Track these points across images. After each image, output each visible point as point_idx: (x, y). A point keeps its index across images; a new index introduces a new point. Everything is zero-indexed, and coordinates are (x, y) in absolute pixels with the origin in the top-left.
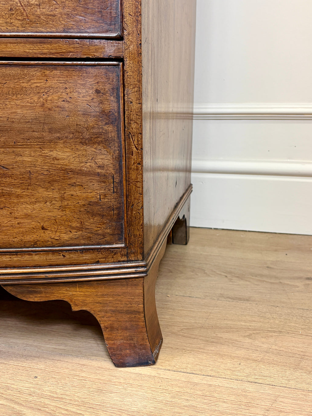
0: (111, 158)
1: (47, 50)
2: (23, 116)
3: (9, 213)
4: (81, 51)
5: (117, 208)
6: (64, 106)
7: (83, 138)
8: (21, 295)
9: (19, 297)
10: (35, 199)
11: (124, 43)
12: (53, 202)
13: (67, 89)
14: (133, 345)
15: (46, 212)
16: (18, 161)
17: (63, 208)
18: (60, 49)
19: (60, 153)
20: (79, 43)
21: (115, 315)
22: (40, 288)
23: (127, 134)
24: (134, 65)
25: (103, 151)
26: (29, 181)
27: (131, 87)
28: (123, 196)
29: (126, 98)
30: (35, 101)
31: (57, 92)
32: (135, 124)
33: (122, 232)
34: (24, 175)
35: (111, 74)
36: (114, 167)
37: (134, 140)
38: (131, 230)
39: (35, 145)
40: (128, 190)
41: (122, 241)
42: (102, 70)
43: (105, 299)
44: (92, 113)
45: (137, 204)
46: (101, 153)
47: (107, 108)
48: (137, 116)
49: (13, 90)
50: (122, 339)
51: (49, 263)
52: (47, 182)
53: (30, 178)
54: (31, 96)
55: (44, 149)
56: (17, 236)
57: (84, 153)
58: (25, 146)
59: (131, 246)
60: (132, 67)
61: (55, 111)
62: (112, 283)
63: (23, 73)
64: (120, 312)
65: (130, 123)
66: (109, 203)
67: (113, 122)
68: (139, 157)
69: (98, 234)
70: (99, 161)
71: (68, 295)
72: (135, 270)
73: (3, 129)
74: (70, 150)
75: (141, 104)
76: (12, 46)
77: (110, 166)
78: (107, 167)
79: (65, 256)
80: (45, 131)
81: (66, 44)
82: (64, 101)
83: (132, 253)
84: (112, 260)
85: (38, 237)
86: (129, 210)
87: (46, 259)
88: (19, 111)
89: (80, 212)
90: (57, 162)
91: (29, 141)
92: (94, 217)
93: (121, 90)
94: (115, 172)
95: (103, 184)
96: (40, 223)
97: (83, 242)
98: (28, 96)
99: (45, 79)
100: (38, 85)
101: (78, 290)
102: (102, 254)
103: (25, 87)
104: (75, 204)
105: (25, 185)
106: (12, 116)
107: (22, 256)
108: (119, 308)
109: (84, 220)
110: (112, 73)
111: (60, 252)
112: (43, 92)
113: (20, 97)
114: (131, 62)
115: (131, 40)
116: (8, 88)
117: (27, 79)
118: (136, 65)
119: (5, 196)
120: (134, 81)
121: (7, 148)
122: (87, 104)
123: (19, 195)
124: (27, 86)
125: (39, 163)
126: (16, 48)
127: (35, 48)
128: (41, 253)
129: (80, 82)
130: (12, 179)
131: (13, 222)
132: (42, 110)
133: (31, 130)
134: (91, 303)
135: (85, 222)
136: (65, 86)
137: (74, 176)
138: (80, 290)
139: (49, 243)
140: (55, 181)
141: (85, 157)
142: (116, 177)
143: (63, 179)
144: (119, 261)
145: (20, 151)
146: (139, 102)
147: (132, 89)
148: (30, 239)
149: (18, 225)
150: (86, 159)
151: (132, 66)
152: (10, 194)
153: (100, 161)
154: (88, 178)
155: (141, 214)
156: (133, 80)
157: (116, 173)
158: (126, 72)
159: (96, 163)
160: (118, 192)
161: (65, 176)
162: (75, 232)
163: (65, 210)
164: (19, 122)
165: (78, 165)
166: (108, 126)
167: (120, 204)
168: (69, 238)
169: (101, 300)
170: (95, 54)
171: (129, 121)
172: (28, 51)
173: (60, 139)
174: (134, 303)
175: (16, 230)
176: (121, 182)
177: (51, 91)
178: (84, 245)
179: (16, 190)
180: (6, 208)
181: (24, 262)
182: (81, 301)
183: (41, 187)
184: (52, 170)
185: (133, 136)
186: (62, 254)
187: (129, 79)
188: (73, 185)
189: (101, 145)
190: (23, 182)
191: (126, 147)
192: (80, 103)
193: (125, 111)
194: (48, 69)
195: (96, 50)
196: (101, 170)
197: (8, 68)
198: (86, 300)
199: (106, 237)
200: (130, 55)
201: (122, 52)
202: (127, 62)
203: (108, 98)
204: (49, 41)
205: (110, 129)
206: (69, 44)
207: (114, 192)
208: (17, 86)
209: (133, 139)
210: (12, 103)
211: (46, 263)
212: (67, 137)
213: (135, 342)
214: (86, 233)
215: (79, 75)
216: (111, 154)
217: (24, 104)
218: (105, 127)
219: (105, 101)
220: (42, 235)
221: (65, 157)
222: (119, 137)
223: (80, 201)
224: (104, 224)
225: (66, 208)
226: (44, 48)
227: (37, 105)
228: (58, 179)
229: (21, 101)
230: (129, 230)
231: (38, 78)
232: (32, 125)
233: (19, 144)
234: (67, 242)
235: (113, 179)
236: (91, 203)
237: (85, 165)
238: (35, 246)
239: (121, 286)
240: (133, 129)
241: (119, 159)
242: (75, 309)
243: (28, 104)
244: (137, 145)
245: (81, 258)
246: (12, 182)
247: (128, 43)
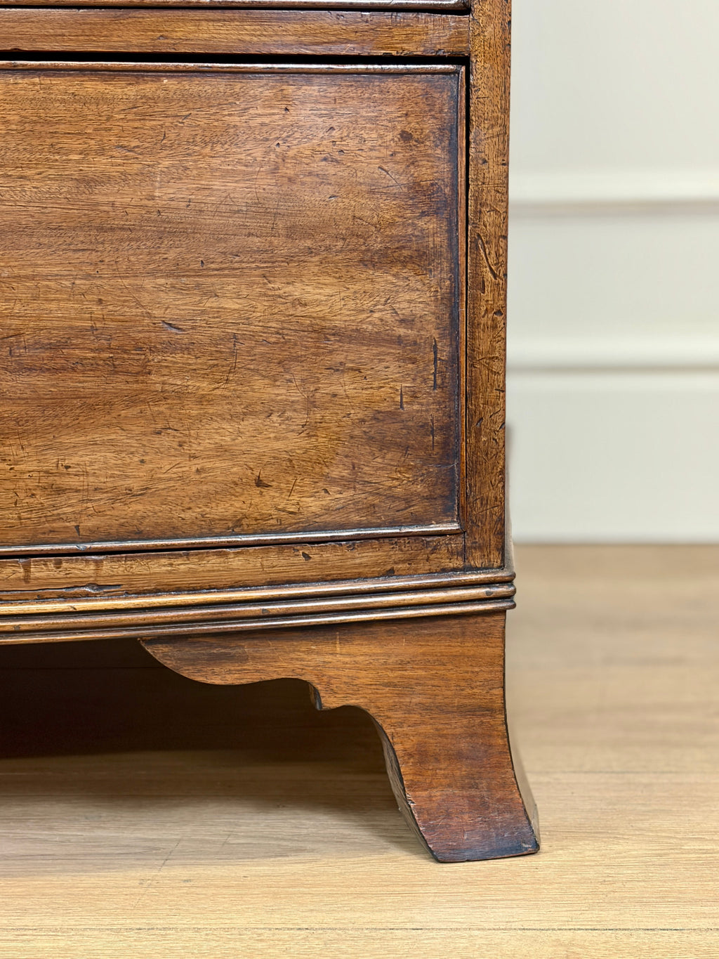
0: (433, 298)
1: (293, 38)
2: (226, 197)
3: (175, 445)
4: (373, 40)
5: (441, 429)
6: (326, 173)
7: (368, 250)
8: (190, 668)
9: (188, 672)
10: (243, 407)
11: (473, 19)
12: (288, 414)
13: (334, 129)
14: (479, 800)
15: (268, 440)
16: (209, 309)
17: (310, 430)
18: (322, 35)
19: (309, 289)
20: (367, 22)
21: (431, 718)
22: (243, 647)
23: (473, 240)
24: (493, 71)
25: (414, 282)
26: (232, 360)
27: (484, 123)
28: (458, 396)
29: (472, 151)
30: (258, 159)
31: (310, 137)
32: (492, 213)
33: (452, 491)
34: (220, 344)
35: (437, 95)
36: (438, 321)
37: (489, 254)
38: (476, 486)
39: (251, 268)
40: (472, 382)
41: (453, 516)
42: (416, 85)
43: (406, 673)
44: (391, 188)
45: (491, 416)
46: (408, 287)
47: (426, 176)
48: (498, 194)
49: (206, 133)
50: (449, 786)
51: (268, 577)
52: (276, 361)
53: (233, 353)
54: (248, 147)
55: (272, 279)
56: (191, 505)
57: (368, 287)
58: (226, 272)
59: (474, 529)
60: (488, 78)
61: (303, 183)
62: (425, 629)
63: (232, 91)
64: (443, 709)
65: (480, 212)
66: (424, 413)
67: (438, 209)
68: (499, 295)
69: (394, 498)
70: (402, 306)
71: (312, 663)
72: (487, 593)
73: (175, 228)
74: (336, 280)
75: (506, 164)
76: (211, 28)
77: (430, 318)
78: (421, 322)
79: (310, 558)
80: (277, 235)
81: (339, 24)
82: (325, 159)
83: (475, 548)
84: (427, 568)
85: (244, 506)
86: (470, 433)
87: (262, 565)
88: (217, 184)
89: (352, 441)
90: (302, 311)
91: (237, 259)
92: (386, 451)
93: (462, 132)
94: (439, 334)
95: (410, 366)
96: (251, 469)
97: (355, 518)
98: (240, 147)
99: (284, 106)
100: (266, 120)
101: (338, 649)
102: (402, 550)
103: (234, 126)
104: (339, 417)
105: (223, 372)
106: (200, 197)
107: (200, 559)
108: (439, 699)
109: (360, 460)
110: (441, 92)
111: (298, 547)
112: (278, 138)
113: (223, 150)
114: (486, 65)
115: (489, 13)
116: (193, 129)
117: (239, 106)
118: (498, 71)
119: (169, 401)
120: (493, 112)
121: (183, 276)
122: (379, 167)
123: (203, 396)
124: (238, 124)
125: (259, 314)
126: (221, 32)
127: (265, 33)
128: (251, 551)
129: (364, 114)
130: (189, 356)
131: (184, 469)
132: (274, 181)
133: (244, 232)
134: (369, 687)
135: (362, 467)
136: (330, 123)
137: (341, 346)
138: (344, 651)
139: (272, 522)
140: (297, 359)
141: (370, 297)
142: (442, 346)
143: (313, 354)
144: (444, 571)
145: (213, 284)
146: (503, 160)
147: (488, 129)
148: (226, 514)
149: (198, 477)
150: (372, 303)
151: (490, 74)
152: (181, 395)
153: (404, 308)
154: (374, 352)
155: (501, 444)
156: (491, 108)
157: (442, 336)
158: (476, 89)
159: (396, 313)
160: (446, 387)
161: (319, 347)
162: (338, 491)
163: (314, 436)
164: (217, 212)
165: (352, 318)
166: (427, 219)
167: (450, 417)
168: (322, 507)
169: (396, 677)
170: (405, 46)
171: (479, 207)
172: (248, 38)
173: (312, 252)
174: (478, 683)
175: (191, 490)
176: (455, 359)
177: (297, 135)
178: (359, 526)
179: (198, 385)
180: (169, 431)
181: (206, 574)
182: (345, 679)
183: (260, 374)
184: (289, 332)
185: (487, 242)
186: (301, 552)
187: (480, 106)
188: (338, 370)
189: (410, 266)
190: (216, 362)
191: (469, 271)
192: (363, 164)
193: (470, 182)
194: (291, 82)
195: (408, 38)
196: (407, 329)
197: (196, 80)
198: (358, 678)
199: (413, 506)
200: (486, 48)
201: (468, 42)
202: (478, 65)
203: (429, 152)
204: (299, 17)
205: (431, 226)
206: (344, 23)
207: (435, 386)
208: (216, 124)
209: (487, 250)
210: (201, 165)
211: (262, 577)
212: (328, 249)
213: (484, 793)
214: (363, 496)
215: (362, 96)
216: (432, 290)
217: (230, 168)
218: (421, 223)
219: (422, 158)
220: (256, 500)
221: (323, 298)
222: (453, 246)
223: (352, 412)
224: (409, 468)
225: (316, 428)
226: (286, 31)
227: (262, 169)
228: (303, 353)
229: (223, 159)
230: (470, 485)
231: (267, 103)
232: (246, 218)
233: (213, 266)
234: (317, 520)
235: (435, 353)
236: (379, 416)
237: (368, 317)
238: (237, 530)
239: (448, 638)
240: (486, 227)
241: (450, 300)
242: (330, 701)
243: (239, 168)
244: (495, 265)
245: (348, 563)
246: (190, 364)
247: (482, 20)
